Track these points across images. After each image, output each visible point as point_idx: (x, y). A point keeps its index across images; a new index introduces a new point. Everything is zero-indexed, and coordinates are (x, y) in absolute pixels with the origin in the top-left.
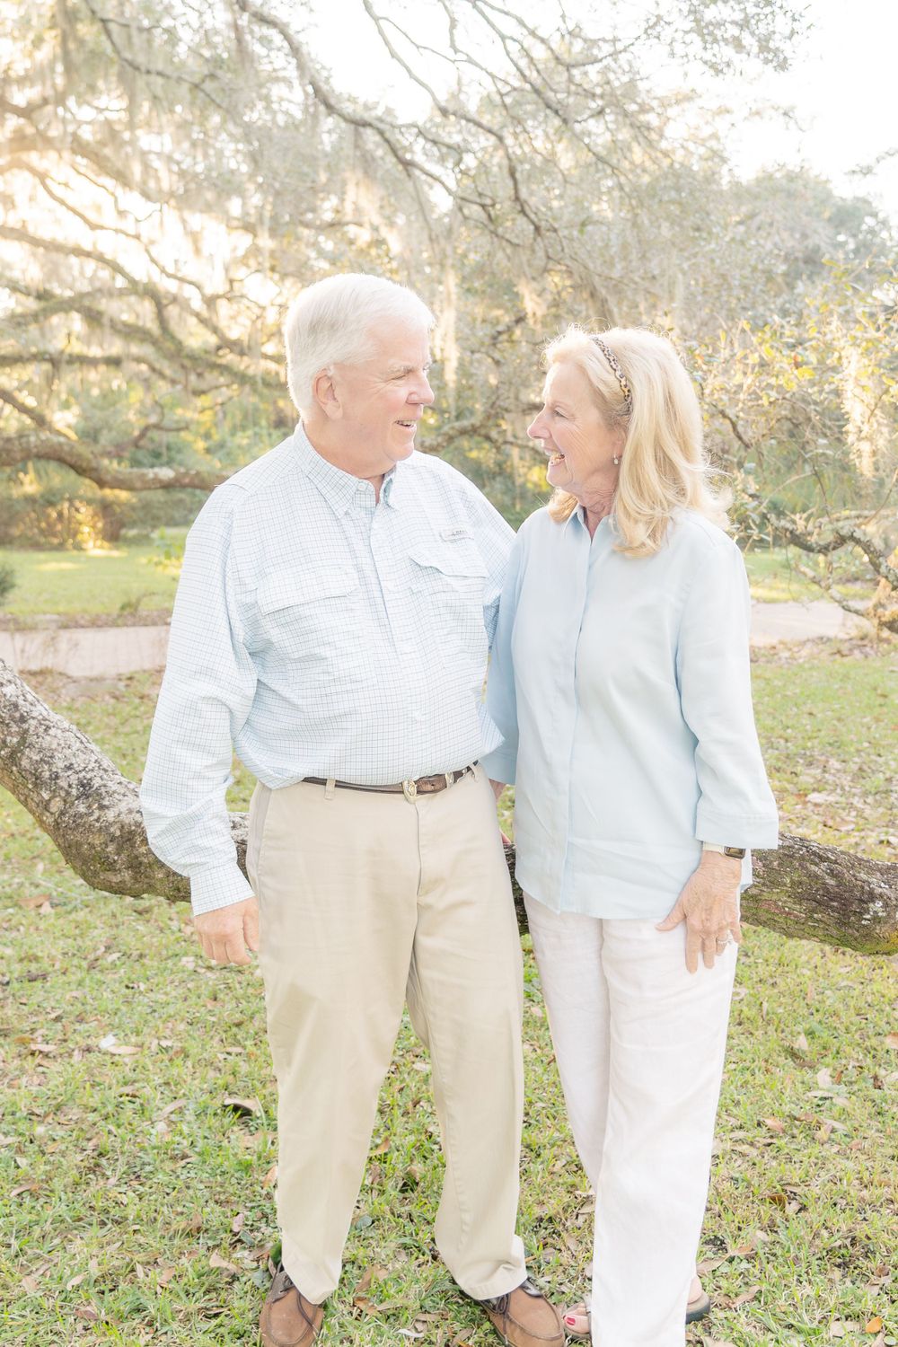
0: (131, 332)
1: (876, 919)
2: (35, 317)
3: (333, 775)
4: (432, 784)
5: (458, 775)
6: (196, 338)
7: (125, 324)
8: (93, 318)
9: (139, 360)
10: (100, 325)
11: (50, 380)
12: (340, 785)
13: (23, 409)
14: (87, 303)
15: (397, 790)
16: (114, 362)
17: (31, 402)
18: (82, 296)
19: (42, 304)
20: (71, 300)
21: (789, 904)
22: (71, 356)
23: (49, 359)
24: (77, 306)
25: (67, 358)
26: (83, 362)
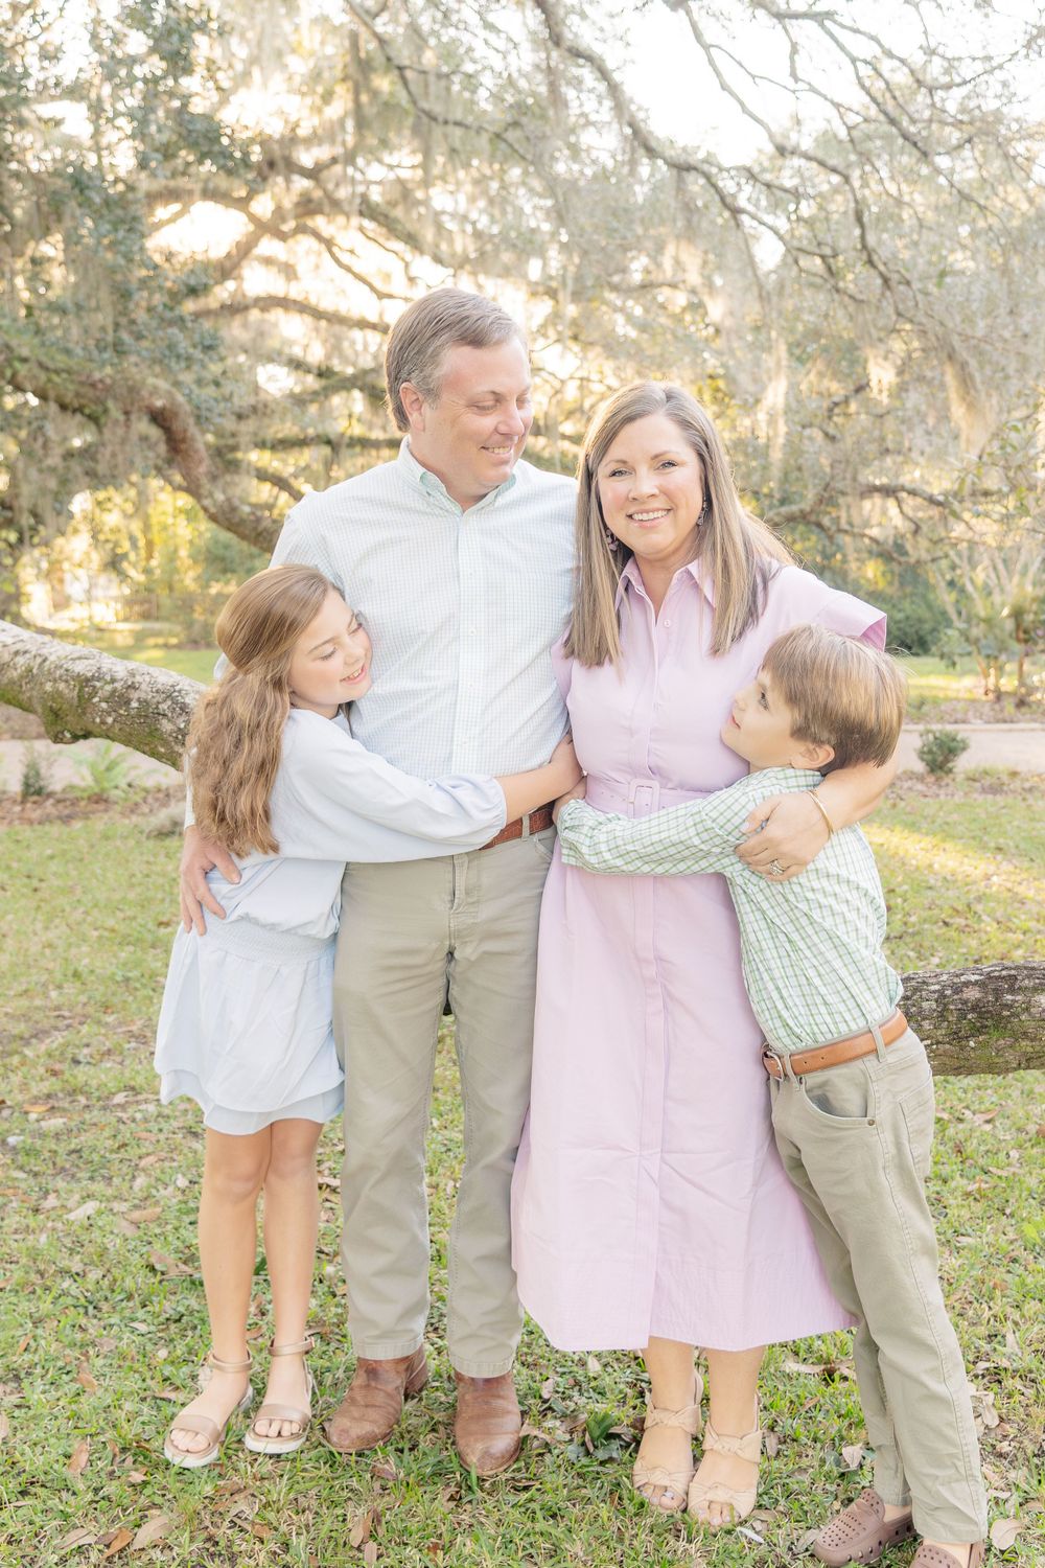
2: (315, 396)
8: (376, 397)
11: (328, 466)
18: (365, 372)
19: (323, 382)
20: (355, 377)
22: (351, 438)
23: (329, 442)
24: (359, 383)
25: (347, 441)
26: (364, 445)
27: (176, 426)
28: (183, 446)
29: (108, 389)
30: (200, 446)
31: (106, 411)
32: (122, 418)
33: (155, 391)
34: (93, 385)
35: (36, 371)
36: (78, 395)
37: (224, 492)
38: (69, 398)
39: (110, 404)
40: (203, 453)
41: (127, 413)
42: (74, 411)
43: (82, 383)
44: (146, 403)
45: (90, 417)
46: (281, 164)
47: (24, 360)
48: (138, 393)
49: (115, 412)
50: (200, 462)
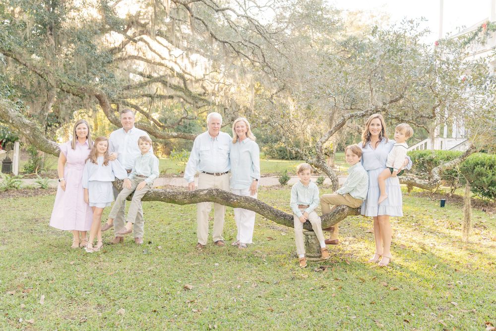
0: (176, 88)
1: (231, 201)
3: (206, 171)
4: (218, 174)
5: (222, 174)
6: (196, 89)
7: (175, 86)
8: (165, 83)
9: (179, 97)
10: (166, 86)
11: (151, 103)
12: (207, 173)
13: (142, 112)
14: (163, 79)
15: (213, 174)
16: (171, 97)
17: (145, 109)
21: (220, 199)
25: (156, 96)
26: (161, 97)
27: (102, 99)
29: (85, 90)
30: (108, 104)
31: (85, 95)
33: (97, 91)
34: (81, 89)
35: (67, 86)
36: (77, 91)
38: (75, 92)
39: (86, 94)
40: (109, 106)
41: (90, 96)
42: (76, 96)
43: (79, 89)
44: (95, 93)
45: (80, 97)
46: (135, 23)
47: (64, 83)
48: (93, 91)
49: (87, 96)
50: (108, 108)
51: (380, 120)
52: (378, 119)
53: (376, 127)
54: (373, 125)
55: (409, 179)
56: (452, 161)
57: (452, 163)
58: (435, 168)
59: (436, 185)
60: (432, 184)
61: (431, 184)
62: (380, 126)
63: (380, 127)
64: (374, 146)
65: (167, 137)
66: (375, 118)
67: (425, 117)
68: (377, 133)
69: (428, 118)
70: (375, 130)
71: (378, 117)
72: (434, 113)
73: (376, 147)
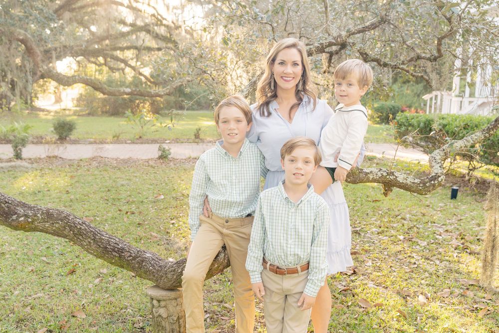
0: (164, 39)
9: (170, 49)
11: (137, 56)
13: (130, 66)
16: (160, 49)
22: (144, 47)
23: (136, 48)
24: (144, 29)
25: (142, 48)
26: (149, 49)
27: (29, 44)
28: (32, 51)
29: (3, 33)
30: (38, 52)
31: (2, 40)
32: (8, 42)
33: (19, 33)
37: (47, 66)
39: (3, 38)
40: (39, 54)
41: (9, 40)
44: (17, 37)
48: (14, 34)
49: (5, 40)
50: (38, 56)
51: (300, 52)
52: (294, 51)
53: (289, 69)
54: (282, 63)
55: (385, 174)
56: (469, 138)
57: (468, 141)
58: (437, 151)
59: (434, 185)
60: (427, 185)
61: (424, 184)
62: (300, 68)
63: (299, 70)
64: (287, 115)
65: (117, 94)
66: (288, 47)
67: (424, 58)
68: (291, 85)
69: (429, 59)
70: (287, 75)
71: (294, 46)
72: (439, 51)
73: (290, 118)
